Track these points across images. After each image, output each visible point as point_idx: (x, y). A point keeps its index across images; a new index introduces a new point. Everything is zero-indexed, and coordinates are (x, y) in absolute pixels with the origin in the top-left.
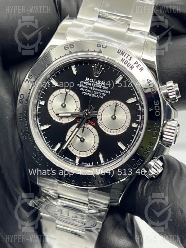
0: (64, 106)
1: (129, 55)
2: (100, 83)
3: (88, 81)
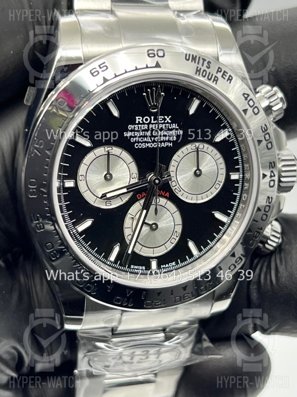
0: (108, 178)
1: (204, 60)
2: (162, 121)
3: (141, 122)
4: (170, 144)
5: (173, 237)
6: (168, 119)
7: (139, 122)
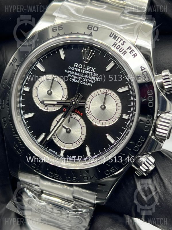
0: (50, 94)
1: (121, 40)
2: (89, 69)
3: (77, 67)
4: (90, 85)
5: (79, 141)
6: (93, 70)
7: (76, 66)
